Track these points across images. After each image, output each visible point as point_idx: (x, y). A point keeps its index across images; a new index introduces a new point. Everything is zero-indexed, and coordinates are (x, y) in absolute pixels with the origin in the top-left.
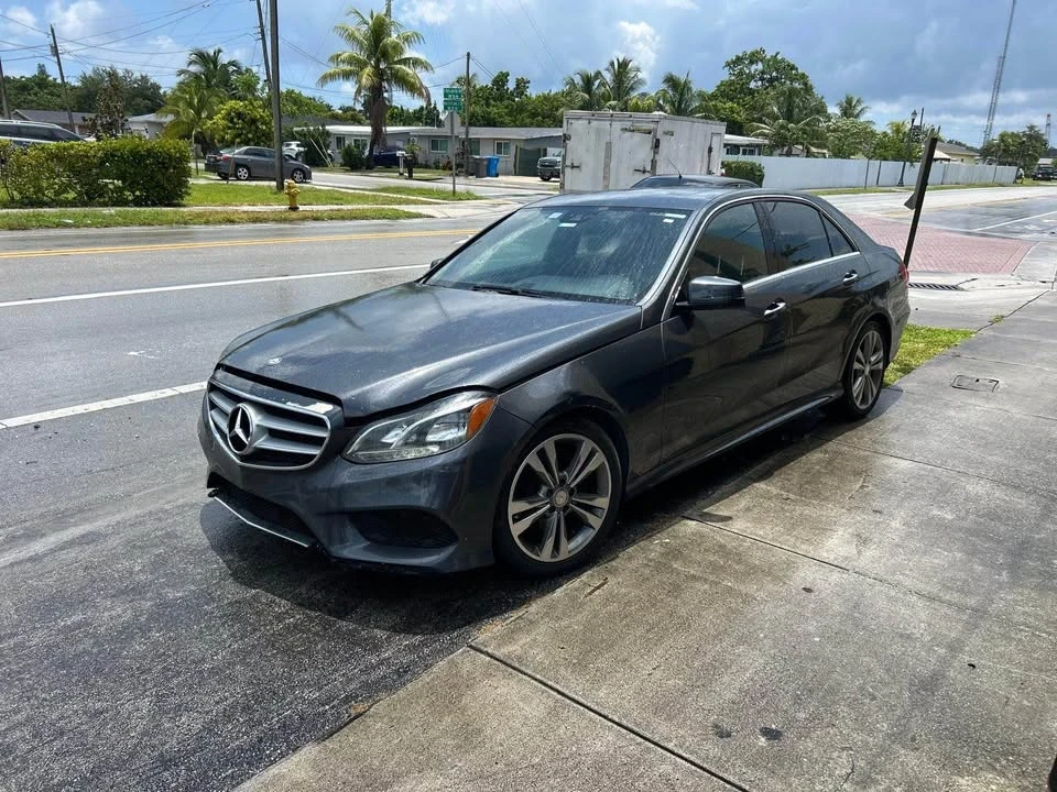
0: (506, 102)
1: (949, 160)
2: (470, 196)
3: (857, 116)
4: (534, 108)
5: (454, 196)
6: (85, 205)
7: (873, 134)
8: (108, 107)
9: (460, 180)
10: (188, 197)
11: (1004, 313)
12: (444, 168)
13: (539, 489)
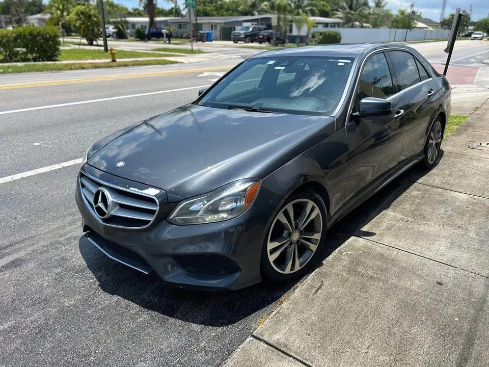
0: (214, 4)
1: (427, 28)
2: (200, 52)
3: (383, 7)
4: (228, 7)
5: (192, 52)
6: (7, 62)
7: (391, 15)
8: (17, 11)
9: (194, 44)
10: (60, 56)
11: (477, 105)
12: (185, 38)
13: (283, 233)
